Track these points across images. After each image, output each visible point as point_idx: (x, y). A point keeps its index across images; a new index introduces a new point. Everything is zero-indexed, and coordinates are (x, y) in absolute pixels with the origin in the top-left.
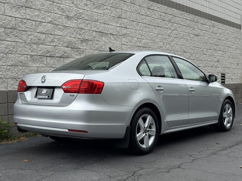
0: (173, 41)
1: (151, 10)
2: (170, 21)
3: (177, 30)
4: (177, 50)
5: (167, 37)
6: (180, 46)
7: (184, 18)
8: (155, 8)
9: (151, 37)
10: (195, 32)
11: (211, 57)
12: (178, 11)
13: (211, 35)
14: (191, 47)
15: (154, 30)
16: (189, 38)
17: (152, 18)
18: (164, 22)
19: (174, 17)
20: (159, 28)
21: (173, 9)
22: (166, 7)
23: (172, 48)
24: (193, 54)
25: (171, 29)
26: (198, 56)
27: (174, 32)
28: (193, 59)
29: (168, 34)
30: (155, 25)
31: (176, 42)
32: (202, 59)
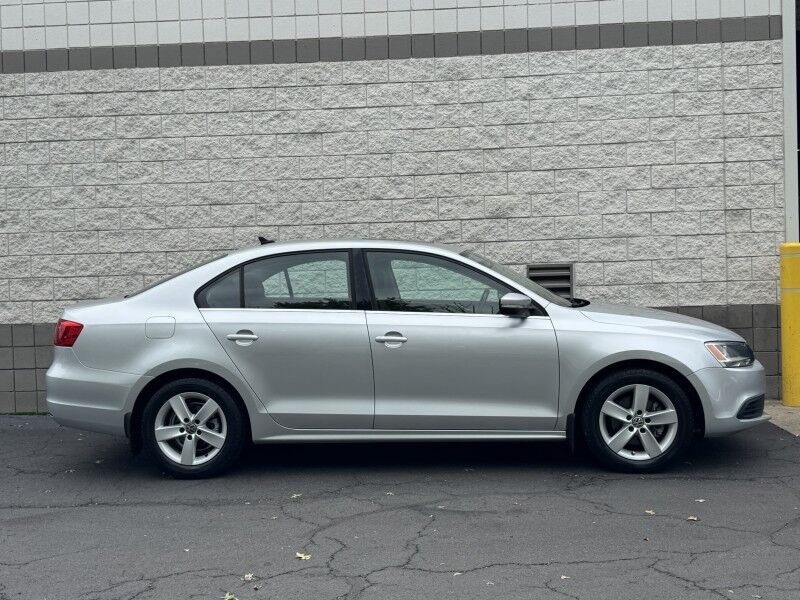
0: (137, 176)
1: (8, 100)
2: (116, 113)
3: (169, 134)
4: (160, 201)
5: (99, 166)
6: (181, 186)
7: (212, 85)
8: (31, 89)
9: (9, 178)
10: (291, 125)
11: (429, 207)
12: (167, 71)
13: (430, 118)
14: (262, 184)
15: (23, 155)
16: (247, 152)
17: (14, 122)
18: (81, 122)
19: (141, 95)
20: (54, 144)
21: (137, 70)
22: (92, 73)
23: (128, 199)
24: (278, 206)
25: (122, 138)
26: (317, 210)
27: (143, 146)
28: (279, 222)
29: (104, 155)
30: (30, 139)
31: (152, 176)
32: (355, 220)
